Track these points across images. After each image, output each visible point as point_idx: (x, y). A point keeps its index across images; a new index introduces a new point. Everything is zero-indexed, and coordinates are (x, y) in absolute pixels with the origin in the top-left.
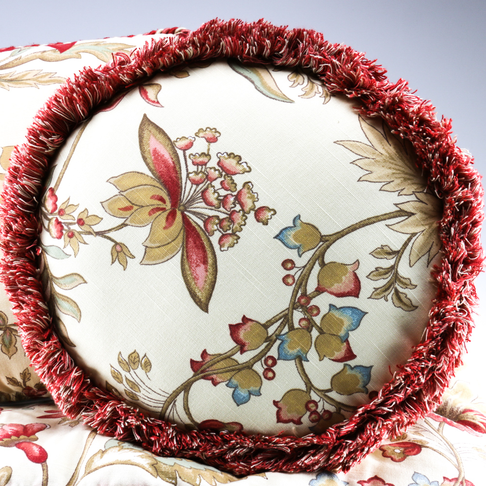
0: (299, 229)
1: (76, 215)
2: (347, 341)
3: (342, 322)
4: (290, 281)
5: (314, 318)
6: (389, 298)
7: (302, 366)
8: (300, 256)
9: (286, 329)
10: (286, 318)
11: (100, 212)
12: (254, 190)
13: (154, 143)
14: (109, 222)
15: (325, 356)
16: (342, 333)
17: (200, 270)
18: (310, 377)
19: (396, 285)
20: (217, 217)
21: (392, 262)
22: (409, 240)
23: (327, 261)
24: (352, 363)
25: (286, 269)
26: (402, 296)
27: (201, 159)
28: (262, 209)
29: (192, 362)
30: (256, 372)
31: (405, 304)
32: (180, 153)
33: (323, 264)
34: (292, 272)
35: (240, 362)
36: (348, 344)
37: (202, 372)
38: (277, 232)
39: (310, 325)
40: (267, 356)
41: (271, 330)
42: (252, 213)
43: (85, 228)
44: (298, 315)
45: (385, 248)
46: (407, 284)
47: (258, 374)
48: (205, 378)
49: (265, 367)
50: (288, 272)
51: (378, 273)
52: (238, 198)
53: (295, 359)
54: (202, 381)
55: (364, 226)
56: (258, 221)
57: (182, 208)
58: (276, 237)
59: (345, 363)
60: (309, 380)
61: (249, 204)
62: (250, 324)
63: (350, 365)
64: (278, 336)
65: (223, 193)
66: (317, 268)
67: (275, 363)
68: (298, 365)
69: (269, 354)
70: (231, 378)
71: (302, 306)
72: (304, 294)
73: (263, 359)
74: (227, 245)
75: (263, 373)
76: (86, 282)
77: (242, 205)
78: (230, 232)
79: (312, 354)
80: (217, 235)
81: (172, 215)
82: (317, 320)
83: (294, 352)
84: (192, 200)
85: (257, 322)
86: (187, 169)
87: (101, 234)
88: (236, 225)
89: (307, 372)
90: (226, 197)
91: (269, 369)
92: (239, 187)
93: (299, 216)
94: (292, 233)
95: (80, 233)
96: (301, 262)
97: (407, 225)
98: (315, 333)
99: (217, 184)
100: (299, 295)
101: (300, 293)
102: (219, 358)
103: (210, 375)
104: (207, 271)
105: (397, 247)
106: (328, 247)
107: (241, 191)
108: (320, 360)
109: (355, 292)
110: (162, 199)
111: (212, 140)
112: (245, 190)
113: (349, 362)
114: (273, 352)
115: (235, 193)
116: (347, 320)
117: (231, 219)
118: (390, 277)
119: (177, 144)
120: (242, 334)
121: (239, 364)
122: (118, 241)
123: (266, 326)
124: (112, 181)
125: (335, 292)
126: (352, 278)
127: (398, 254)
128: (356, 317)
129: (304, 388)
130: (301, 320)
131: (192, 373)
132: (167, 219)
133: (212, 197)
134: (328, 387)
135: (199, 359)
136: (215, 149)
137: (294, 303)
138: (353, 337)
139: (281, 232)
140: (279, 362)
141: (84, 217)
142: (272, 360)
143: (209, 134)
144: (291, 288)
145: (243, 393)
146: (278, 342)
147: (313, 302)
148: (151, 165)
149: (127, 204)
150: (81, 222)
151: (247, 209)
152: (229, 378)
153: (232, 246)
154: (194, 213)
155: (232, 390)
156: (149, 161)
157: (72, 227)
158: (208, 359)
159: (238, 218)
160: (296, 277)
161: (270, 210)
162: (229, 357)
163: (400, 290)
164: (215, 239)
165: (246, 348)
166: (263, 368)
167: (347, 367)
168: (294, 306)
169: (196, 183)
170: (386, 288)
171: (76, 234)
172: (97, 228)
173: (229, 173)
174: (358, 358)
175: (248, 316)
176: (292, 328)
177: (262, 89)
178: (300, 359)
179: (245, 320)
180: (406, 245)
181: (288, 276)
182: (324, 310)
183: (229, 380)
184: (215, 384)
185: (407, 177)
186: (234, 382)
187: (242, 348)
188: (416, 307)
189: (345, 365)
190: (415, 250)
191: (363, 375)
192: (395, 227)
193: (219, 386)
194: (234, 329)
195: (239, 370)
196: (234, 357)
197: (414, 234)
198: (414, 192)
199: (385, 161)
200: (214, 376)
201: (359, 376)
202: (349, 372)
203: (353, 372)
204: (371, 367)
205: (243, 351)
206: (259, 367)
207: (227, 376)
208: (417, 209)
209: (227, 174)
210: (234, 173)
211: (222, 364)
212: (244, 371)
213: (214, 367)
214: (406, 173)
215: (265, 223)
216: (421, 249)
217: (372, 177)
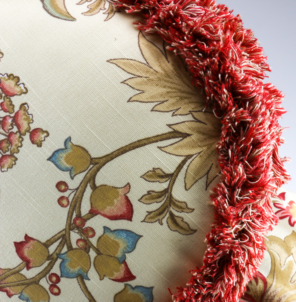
0: (70, 151)
2: (124, 262)
3: (117, 244)
4: (65, 202)
5: (90, 239)
6: (164, 221)
7: (84, 284)
8: (72, 178)
9: (65, 249)
10: (64, 238)
12: (30, 111)
15: (104, 276)
16: (119, 254)
18: (93, 294)
19: (171, 209)
21: (165, 185)
22: (184, 162)
23: (98, 183)
24: (133, 283)
25: (60, 190)
26: (179, 221)
28: (36, 130)
30: (42, 287)
31: (182, 228)
33: (94, 187)
34: (66, 194)
35: (28, 277)
36: (126, 265)
38: (50, 155)
39: (87, 246)
40: (50, 273)
41: (52, 249)
42: (28, 134)
44: (74, 236)
45: (157, 171)
46: (183, 207)
47: (45, 290)
48: (0, 289)
49: (51, 283)
50: (62, 194)
51: (151, 196)
52: (15, 120)
53: (77, 277)
55: (134, 148)
56: (33, 142)
58: (49, 159)
59: (126, 283)
60: (92, 297)
61: (24, 125)
62: (32, 242)
63: (130, 285)
64: (59, 255)
65: (2, 114)
66: (89, 191)
67: (58, 280)
68: (81, 283)
69: (52, 271)
70: (22, 291)
71: (78, 228)
72: (79, 216)
73: (48, 276)
74: (6, 166)
75: (50, 289)
77: (19, 127)
78: (8, 153)
79: (92, 273)
82: (94, 241)
83: (76, 270)
85: (38, 241)
88: (14, 147)
89: (90, 290)
90: (5, 118)
91: (53, 286)
92: (17, 109)
93: (69, 139)
94: (63, 155)
96: (74, 184)
97: (181, 147)
98: (93, 254)
100: (74, 216)
101: (75, 214)
102: (9, 273)
103: (4, 287)
105: (170, 169)
106: (98, 170)
107: (18, 112)
108: (101, 280)
109: (128, 215)
112: (22, 112)
113: (129, 283)
114: (56, 269)
115: (13, 115)
116: (122, 243)
117: (9, 141)
118: (163, 200)
120: (26, 251)
121: (27, 279)
123: (47, 245)
125: (108, 214)
126: (124, 201)
127: (172, 177)
128: (131, 240)
130: (78, 241)
137: (70, 225)
138: (130, 259)
139: (53, 154)
140: (62, 279)
142: (56, 277)
144: (66, 211)
146: (59, 261)
147: (88, 224)
151: (23, 131)
152: (20, 291)
153: (11, 167)
158: (1, 273)
159: (15, 138)
160: (70, 199)
161: (44, 132)
162: (18, 272)
163: (176, 213)
165: (31, 265)
166: (49, 284)
167: (128, 287)
170: (160, 212)
174: (137, 279)
175: (29, 235)
176: (70, 248)
178: (82, 277)
179: (27, 238)
180: (180, 167)
181: (62, 198)
182: (99, 232)
183: (21, 293)
184: (10, 296)
185: (184, 95)
186: (25, 295)
187: (28, 264)
188: (195, 231)
189: (126, 285)
190: (191, 173)
191: (145, 295)
192: (168, 149)
193: (13, 298)
194: (19, 246)
195: (28, 285)
196: (22, 272)
197: (189, 157)
198: (190, 112)
199: (159, 79)
200: (8, 289)
201: (142, 295)
202: (130, 291)
203: (135, 292)
204: (152, 288)
205: (28, 268)
206: (45, 283)
207: (19, 288)
208: (193, 129)
209: (6, 96)
210: (13, 95)
211: (12, 279)
212: (31, 286)
213: (6, 280)
214: (183, 92)
215: (40, 145)
216: (197, 172)
217: (143, 97)
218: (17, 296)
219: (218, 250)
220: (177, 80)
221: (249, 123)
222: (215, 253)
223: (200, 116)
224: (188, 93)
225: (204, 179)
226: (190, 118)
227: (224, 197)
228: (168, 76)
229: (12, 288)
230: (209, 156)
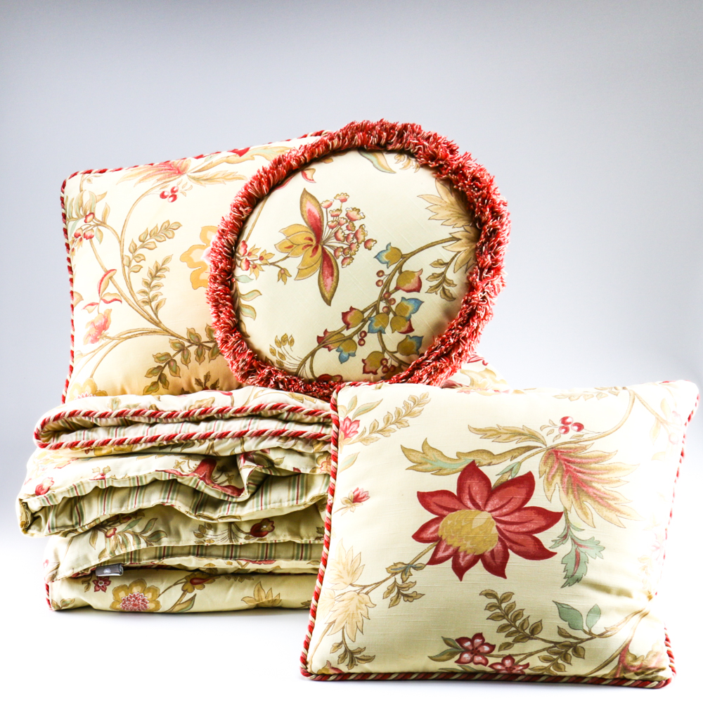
0: (389, 251)
1: (258, 255)
2: (410, 320)
3: (408, 308)
4: (380, 283)
5: (392, 306)
6: (439, 292)
7: (381, 336)
8: (388, 268)
9: (375, 314)
10: (375, 307)
11: (273, 250)
12: (365, 229)
13: (310, 206)
14: (279, 256)
15: (395, 330)
16: (407, 315)
17: (329, 281)
18: (385, 343)
19: (444, 285)
20: (342, 247)
21: (442, 270)
22: (456, 255)
23: (403, 270)
24: (411, 334)
25: (379, 276)
26: (447, 292)
27: (336, 213)
28: (369, 240)
29: (318, 337)
31: (448, 297)
32: (324, 210)
33: (401, 273)
34: (382, 278)
35: (346, 335)
36: (410, 322)
37: (323, 343)
38: (376, 254)
39: (389, 310)
40: (361, 331)
41: (366, 315)
42: (363, 243)
43: (264, 261)
44: (382, 304)
45: (440, 261)
46: (451, 284)
47: (355, 342)
48: (324, 347)
50: (380, 278)
51: (434, 276)
52: (355, 235)
53: (378, 332)
54: (323, 349)
55: (428, 247)
56: (366, 248)
57: (322, 244)
58: (375, 257)
59: (407, 334)
60: (384, 345)
61: (361, 237)
62: (354, 311)
63: (409, 336)
64: (369, 318)
65: (347, 232)
66: (397, 274)
67: (365, 335)
68: (379, 336)
69: (363, 330)
70: (340, 345)
71: (385, 299)
72: (388, 292)
73: (359, 333)
74: (346, 264)
75: (358, 342)
76: (261, 294)
77: (357, 239)
78: (348, 256)
79: (388, 329)
80: (341, 258)
81: (316, 248)
82: (394, 307)
83: (377, 328)
84: (329, 238)
85: (358, 310)
86: (328, 220)
87: (273, 264)
88: (353, 252)
89: (384, 340)
90: (348, 235)
91: (362, 339)
92: (357, 228)
93: (390, 244)
94: (385, 253)
95: (260, 265)
96: (387, 272)
97: (455, 246)
98: (391, 315)
99: (344, 227)
100: (385, 292)
101: (385, 290)
102: (333, 334)
103: (327, 345)
104: (332, 281)
105: (447, 260)
106: (405, 261)
107: (357, 231)
108: (393, 333)
109: (418, 289)
110: (311, 240)
111: (344, 201)
112: (360, 230)
113: (409, 334)
114: (366, 328)
115: (354, 232)
116: (411, 306)
117: (350, 248)
118: (440, 279)
119: (323, 205)
120: (349, 318)
121: (345, 337)
122: (283, 267)
123: (363, 312)
124: (282, 231)
125: (406, 289)
126: (417, 280)
127: (447, 264)
128: (417, 305)
129: (381, 350)
130: (384, 308)
131: (317, 344)
132: (313, 251)
133: (340, 235)
134: (395, 350)
135: (322, 335)
136: (345, 205)
137: (381, 297)
138: (414, 318)
139: (379, 254)
140: (368, 334)
141: (263, 255)
142: (364, 333)
143: (342, 197)
144: (380, 289)
145: (345, 355)
146: (369, 322)
147: (392, 296)
148: (306, 220)
149: (290, 244)
150: (261, 258)
151: (360, 241)
153: (349, 264)
154: (329, 246)
155: (338, 354)
156: (305, 217)
157: (255, 262)
158: (327, 335)
159: (354, 247)
160: (384, 281)
161: (373, 241)
162: (340, 333)
163: (446, 287)
164: (339, 261)
165: (350, 326)
166: (359, 338)
168: (381, 299)
169: (332, 228)
170: (437, 286)
171: (258, 266)
172: (270, 261)
173: (352, 220)
174: (415, 331)
175: (353, 307)
176: (378, 313)
177: (377, 166)
178: (381, 332)
179: (352, 309)
180: (453, 258)
181: (379, 281)
182: (398, 301)
183: (338, 347)
184: (330, 350)
185: (460, 216)
186: (341, 348)
187: (348, 326)
188: (455, 299)
189: (407, 336)
190: (459, 262)
191: (417, 342)
192: (448, 248)
194: (344, 315)
195: (345, 340)
196: (343, 333)
197: (459, 252)
198: (463, 226)
199: (447, 206)
200: (330, 345)
201: (415, 341)
202: (409, 340)
203: (412, 340)
204: (423, 337)
205: (348, 328)
206: (356, 339)
207: (338, 344)
208: (463, 236)
209: (350, 221)
210: (355, 220)
211: (335, 338)
212: (347, 341)
213: (331, 340)
214: (460, 214)
215: (370, 249)
216: (462, 261)
217: (437, 217)
218: (335, 350)
219: (470, 306)
220: (457, 207)
221: (498, 229)
222: (467, 308)
223: (468, 228)
224: (462, 214)
225: (465, 266)
226: (462, 229)
227: (477, 275)
228: (453, 205)
229: (333, 344)
230: (470, 252)
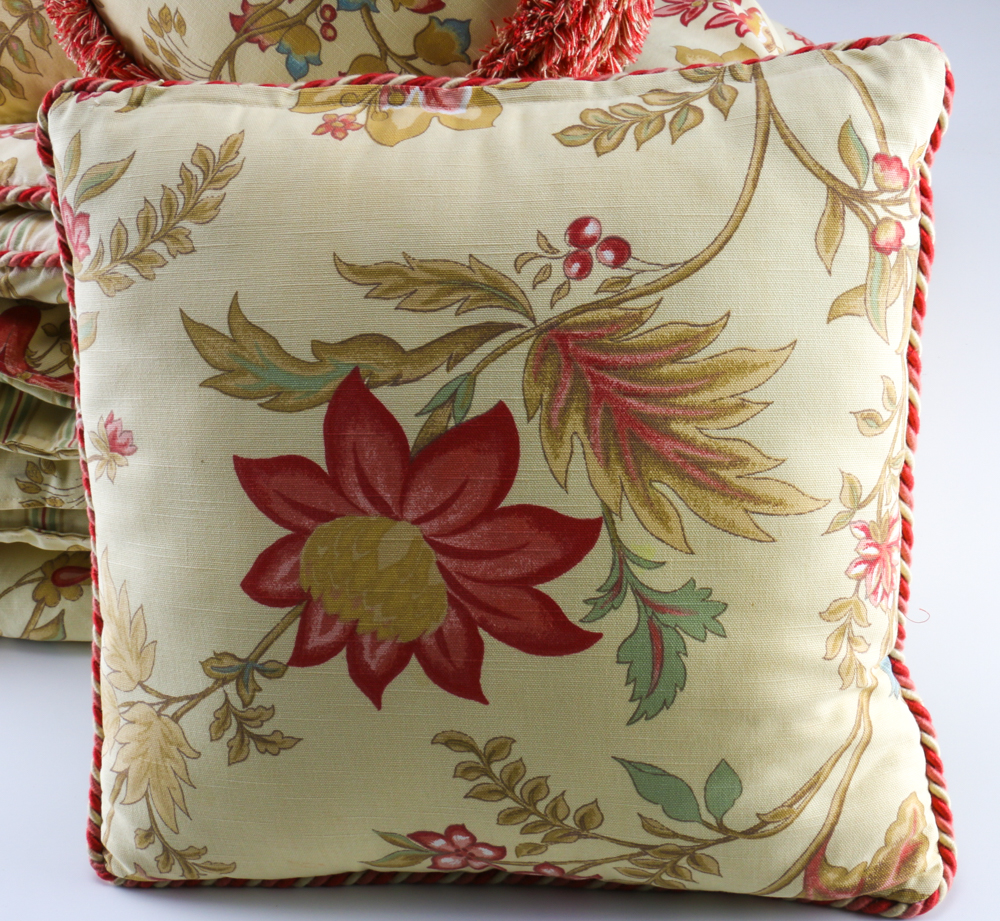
7: (371, 19)
15: (400, 4)
18: (383, 35)
24: (441, 15)
29: (231, 16)
30: (311, 29)
35: (290, 14)
37: (246, 31)
40: (323, 4)
47: (313, 32)
48: (249, 40)
49: (323, 21)
53: (360, 9)
54: (248, 45)
59: (431, 14)
60: (382, 40)
63: (437, 19)
67: (334, 16)
68: (366, 19)
70: (281, 39)
73: (318, 9)
75: (321, 30)
89: (379, 28)
91: (327, 25)
102: (263, 10)
103: (255, 35)
108: (395, 11)
113: (435, 14)
121: (288, 18)
129: (376, 52)
131: (234, 33)
134: (411, 51)
135: (239, 12)
140: (340, 14)
142: (330, 10)
145: (299, 61)
152: (278, 38)
155: (284, 57)
158: (251, 11)
162: (275, 8)
166: (320, 23)
167: (435, 22)
174: (448, 7)
178: (367, 9)
183: (280, 42)
184: (263, 48)
186: (286, 44)
189: (431, 18)
191: (458, 34)
193: (267, 51)
195: (290, 27)
196: (281, 7)
200: (261, 37)
201: (453, 35)
202: (438, 29)
203: (444, 29)
204: (469, 21)
206: (314, 22)
207: (276, 35)
211: (267, 20)
212: (295, 29)
213: (259, 23)
218: (273, 48)
229: (267, 35)
